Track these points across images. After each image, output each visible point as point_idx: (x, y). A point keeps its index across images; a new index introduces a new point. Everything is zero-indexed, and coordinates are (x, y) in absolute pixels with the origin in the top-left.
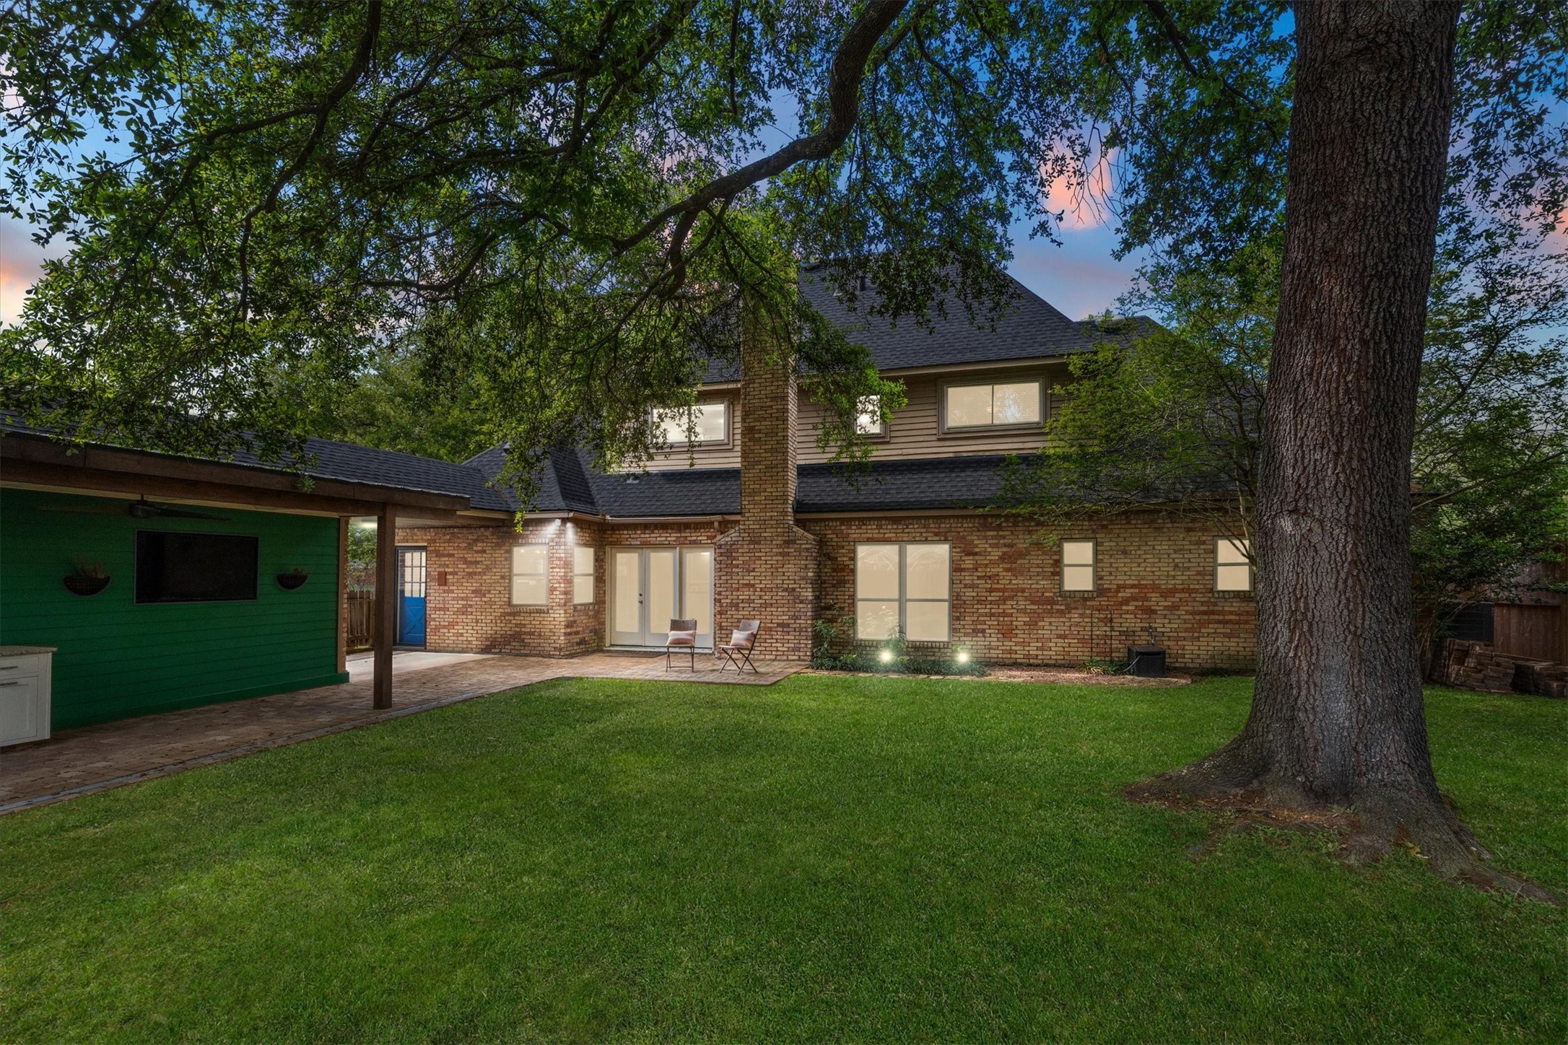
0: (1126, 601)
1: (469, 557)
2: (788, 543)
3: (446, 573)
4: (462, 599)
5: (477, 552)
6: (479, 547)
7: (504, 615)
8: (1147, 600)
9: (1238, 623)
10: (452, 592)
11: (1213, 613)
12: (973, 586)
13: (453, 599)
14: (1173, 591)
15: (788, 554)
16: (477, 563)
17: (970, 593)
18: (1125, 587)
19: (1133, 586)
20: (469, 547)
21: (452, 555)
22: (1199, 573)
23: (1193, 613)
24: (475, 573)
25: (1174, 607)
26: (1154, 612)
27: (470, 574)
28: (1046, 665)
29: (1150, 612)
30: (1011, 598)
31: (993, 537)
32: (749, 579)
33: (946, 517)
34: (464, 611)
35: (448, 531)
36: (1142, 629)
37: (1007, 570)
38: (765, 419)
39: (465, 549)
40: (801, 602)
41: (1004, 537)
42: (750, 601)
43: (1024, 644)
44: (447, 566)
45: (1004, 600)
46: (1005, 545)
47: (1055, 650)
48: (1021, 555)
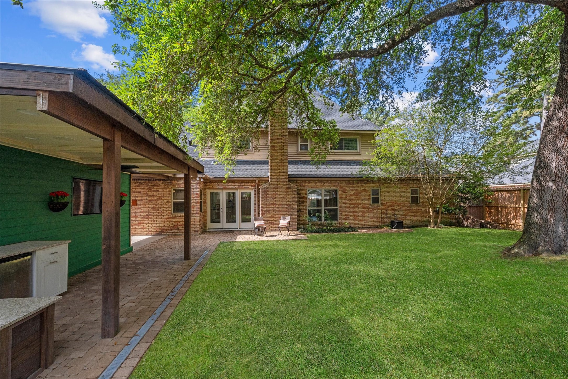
0: (388, 207)
1: (149, 193)
2: (288, 188)
3: (136, 200)
4: (146, 212)
5: (154, 191)
6: (155, 188)
7: (169, 218)
8: (394, 206)
9: (416, 212)
10: (140, 208)
11: (410, 210)
12: (345, 203)
13: (141, 212)
14: (401, 204)
15: (288, 192)
16: (154, 196)
17: (345, 205)
18: (388, 203)
19: (390, 202)
20: (150, 189)
21: (140, 192)
22: (407, 198)
23: (406, 210)
24: (153, 200)
25: (401, 208)
26: (396, 210)
27: (150, 201)
28: (367, 228)
29: (395, 210)
30: (357, 207)
31: (352, 187)
32: (273, 201)
33: (337, 180)
34: (147, 217)
35: (137, 181)
36: (393, 215)
37: (355, 198)
38: (279, 143)
39: (147, 189)
40: (293, 209)
41: (354, 187)
42: (274, 210)
43: (361, 221)
44: (137, 197)
45: (355, 207)
46: (355, 190)
47: (369, 223)
48: (360, 193)
